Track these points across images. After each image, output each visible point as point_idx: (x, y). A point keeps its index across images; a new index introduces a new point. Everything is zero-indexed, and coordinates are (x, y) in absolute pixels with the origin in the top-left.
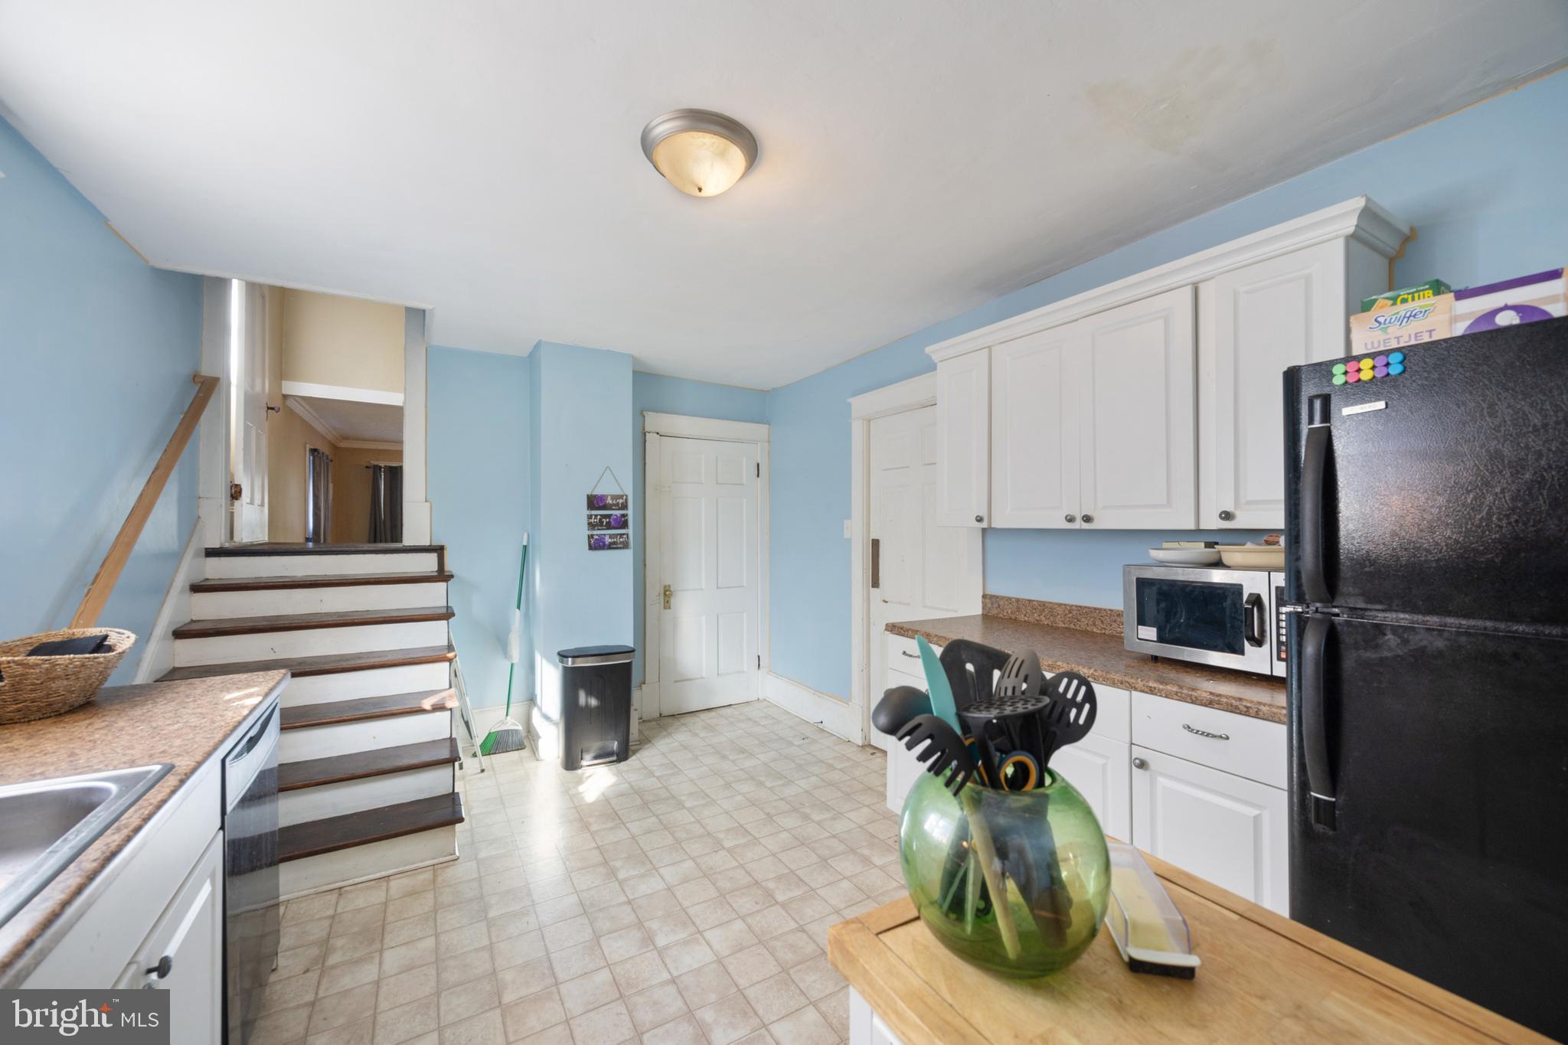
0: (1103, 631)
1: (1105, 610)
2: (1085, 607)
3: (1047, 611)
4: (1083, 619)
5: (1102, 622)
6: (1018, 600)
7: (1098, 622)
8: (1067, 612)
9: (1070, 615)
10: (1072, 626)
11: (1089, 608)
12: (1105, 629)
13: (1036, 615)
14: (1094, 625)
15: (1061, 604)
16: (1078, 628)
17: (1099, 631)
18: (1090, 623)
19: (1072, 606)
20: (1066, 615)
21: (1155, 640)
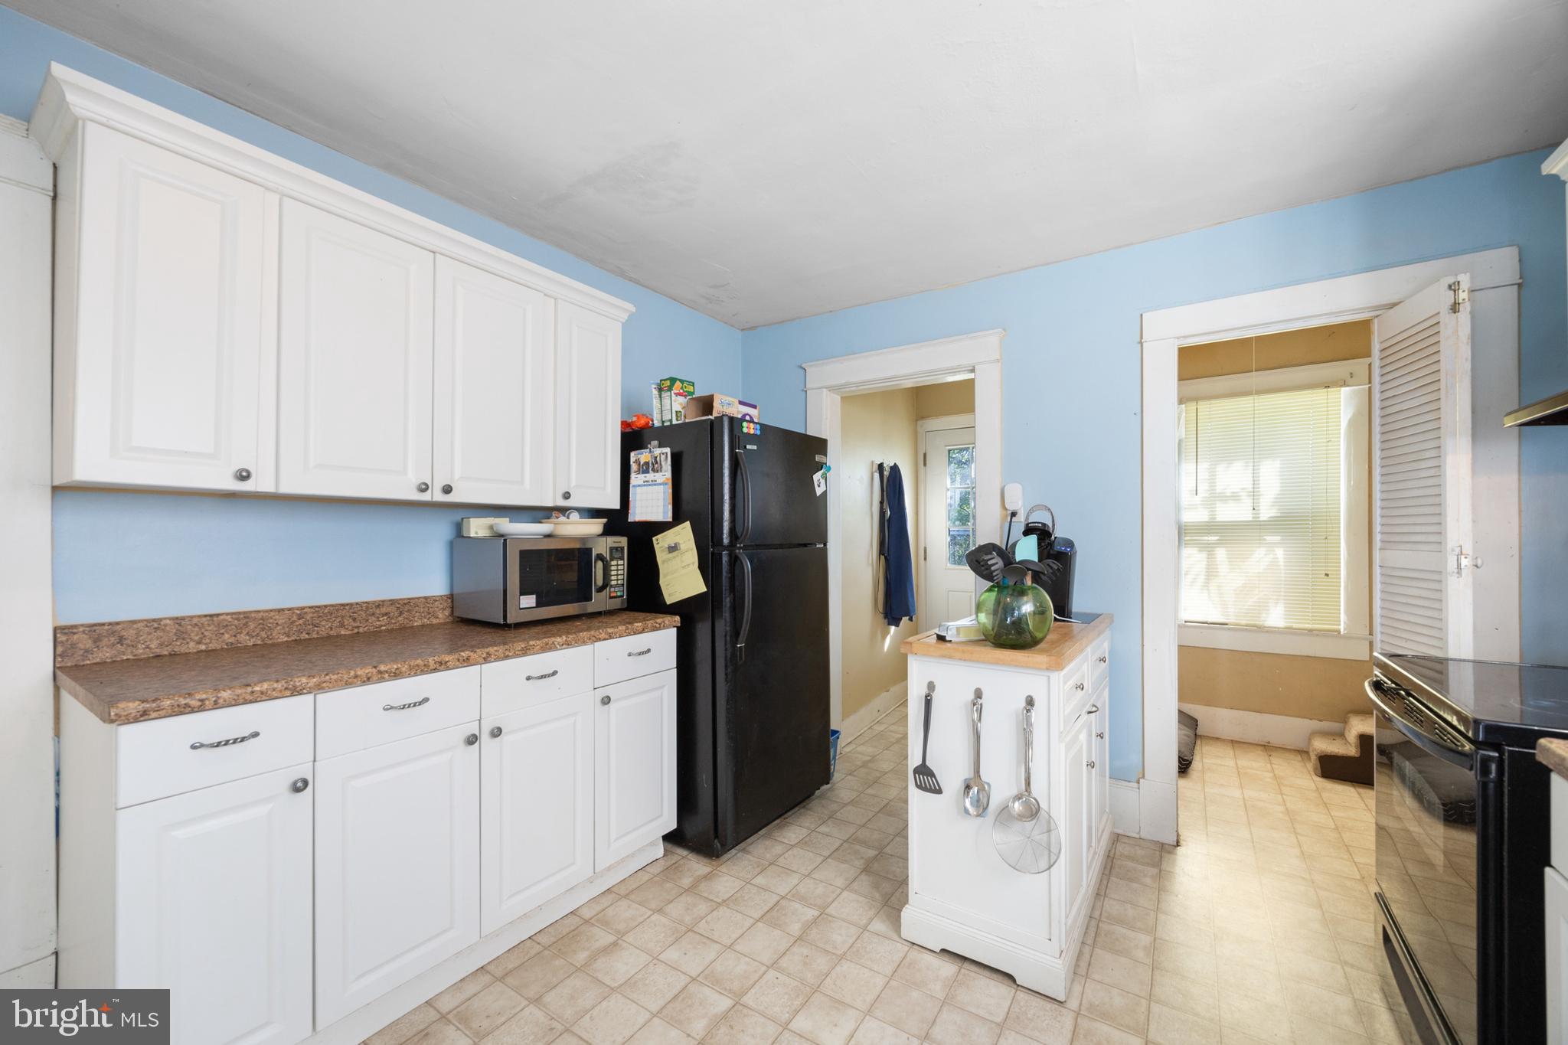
0: (356, 631)
1: (357, 604)
2: (326, 606)
3: (252, 625)
4: (323, 623)
5: (354, 620)
6: (178, 621)
7: (348, 621)
8: (295, 618)
9: (301, 622)
10: (304, 636)
11: (332, 606)
12: (358, 627)
13: (227, 636)
14: (342, 625)
15: (283, 610)
16: (315, 636)
17: (348, 633)
18: (336, 624)
19: (303, 608)
20: (294, 622)
21: (534, 605)
